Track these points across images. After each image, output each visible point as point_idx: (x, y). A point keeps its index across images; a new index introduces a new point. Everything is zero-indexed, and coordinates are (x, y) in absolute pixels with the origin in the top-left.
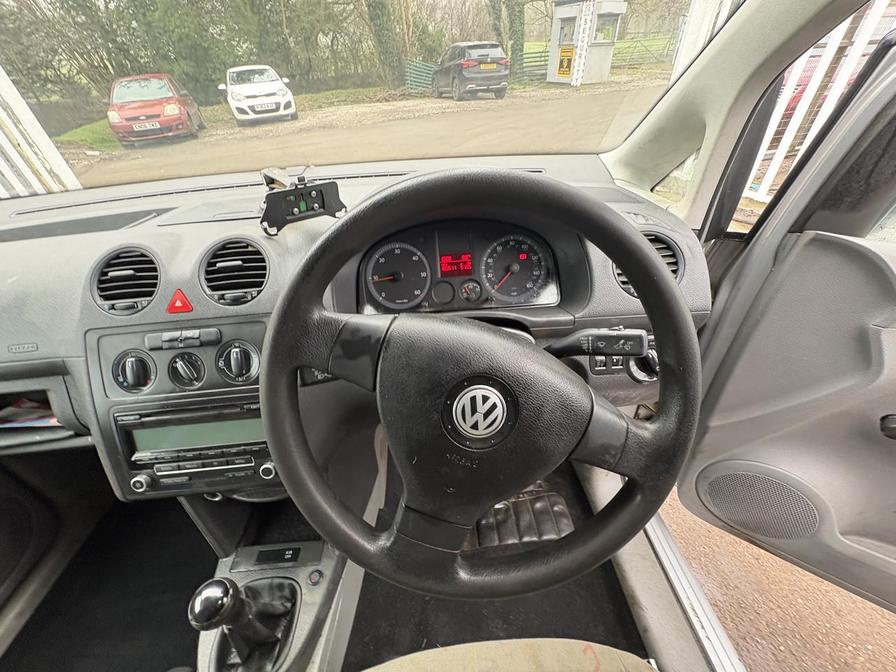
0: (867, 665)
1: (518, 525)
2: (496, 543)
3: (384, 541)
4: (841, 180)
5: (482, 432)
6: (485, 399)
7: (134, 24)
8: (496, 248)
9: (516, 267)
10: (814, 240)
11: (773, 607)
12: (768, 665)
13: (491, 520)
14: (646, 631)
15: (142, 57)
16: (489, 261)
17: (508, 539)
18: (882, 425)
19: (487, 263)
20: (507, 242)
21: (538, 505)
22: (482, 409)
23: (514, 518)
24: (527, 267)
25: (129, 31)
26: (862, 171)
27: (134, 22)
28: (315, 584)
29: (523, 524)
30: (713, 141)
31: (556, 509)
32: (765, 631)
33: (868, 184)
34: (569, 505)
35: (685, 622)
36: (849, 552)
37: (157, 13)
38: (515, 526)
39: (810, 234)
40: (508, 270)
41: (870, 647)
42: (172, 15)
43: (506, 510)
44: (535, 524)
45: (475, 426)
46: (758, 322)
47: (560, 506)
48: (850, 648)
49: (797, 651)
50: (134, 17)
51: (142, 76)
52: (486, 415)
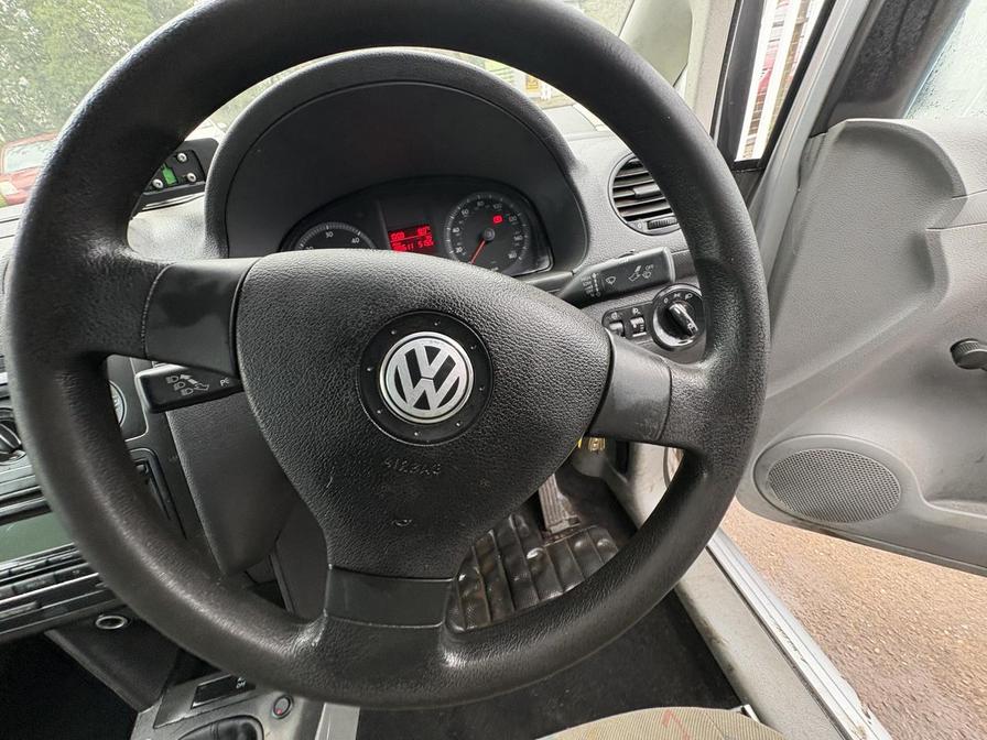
0: (969, 647)
1: (558, 573)
2: (536, 601)
3: (308, 638)
4: (863, 49)
5: (435, 411)
6: (432, 353)
7: (23, 81)
8: (460, 213)
9: (491, 234)
10: (844, 135)
11: (857, 604)
12: (867, 674)
13: (526, 574)
14: (731, 669)
15: (38, 119)
16: (454, 231)
17: (548, 594)
18: (954, 356)
19: (453, 234)
20: (474, 203)
21: (579, 544)
22: (429, 370)
23: (551, 564)
24: (504, 231)
25: (17, 90)
26: (886, 31)
27: (23, 78)
28: (283, 716)
29: (564, 570)
30: (704, 22)
31: (600, 544)
32: (855, 635)
33: (894, 48)
34: (613, 536)
35: (773, 646)
36: (938, 519)
37: (50, 66)
38: (555, 576)
39: (838, 128)
40: (481, 238)
41: (966, 627)
42: (71, 66)
43: (541, 559)
44: (578, 568)
45: (423, 403)
46: (794, 257)
47: (605, 540)
48: (947, 632)
49: (893, 649)
50: (22, 73)
51: (40, 138)
52: (439, 380)
